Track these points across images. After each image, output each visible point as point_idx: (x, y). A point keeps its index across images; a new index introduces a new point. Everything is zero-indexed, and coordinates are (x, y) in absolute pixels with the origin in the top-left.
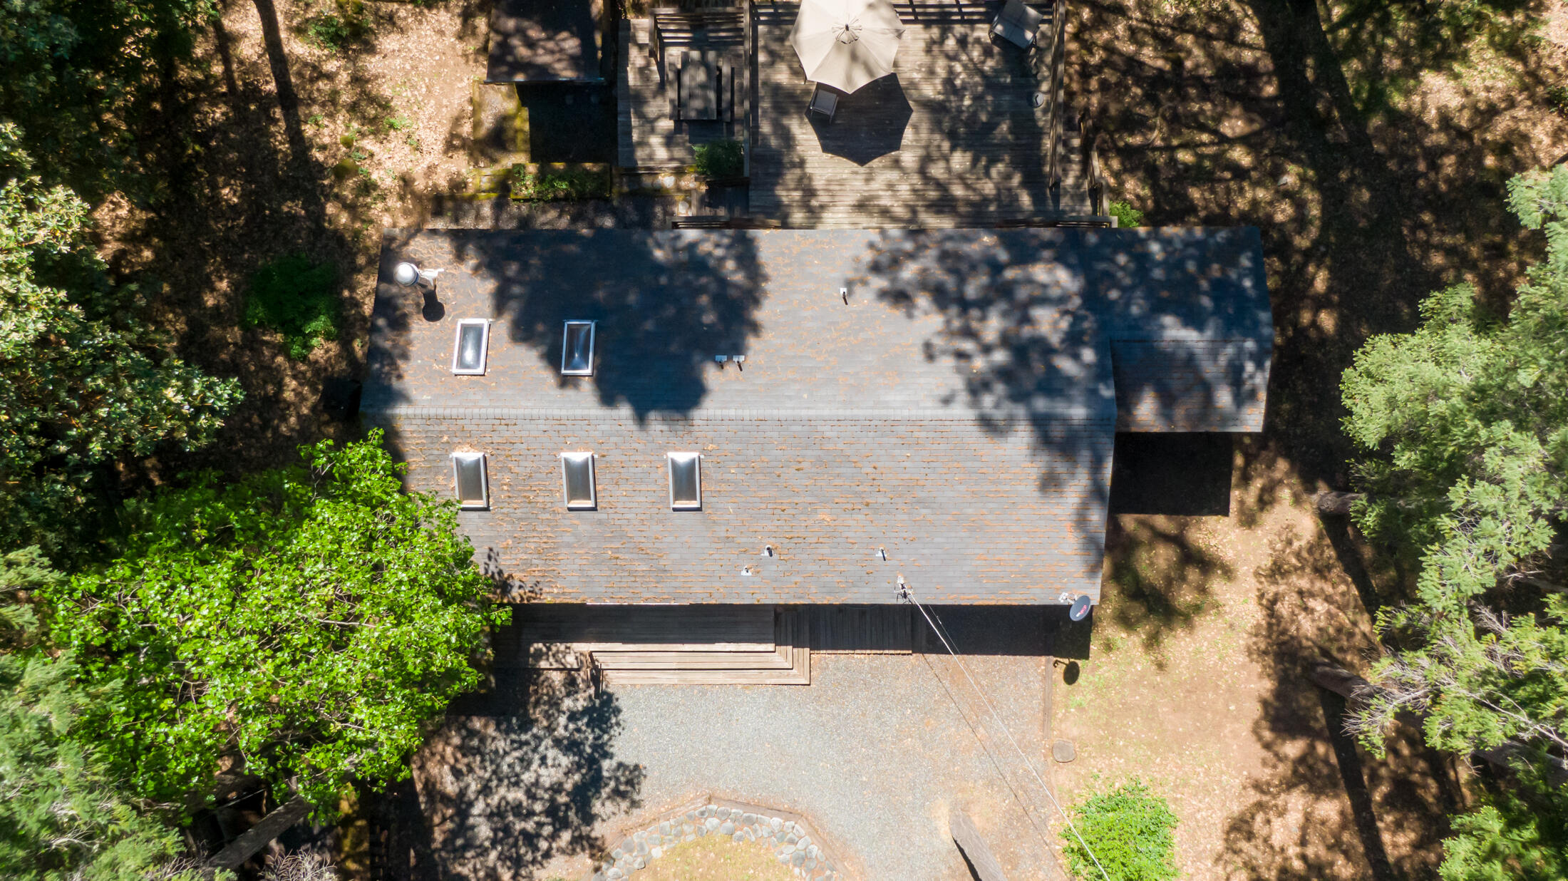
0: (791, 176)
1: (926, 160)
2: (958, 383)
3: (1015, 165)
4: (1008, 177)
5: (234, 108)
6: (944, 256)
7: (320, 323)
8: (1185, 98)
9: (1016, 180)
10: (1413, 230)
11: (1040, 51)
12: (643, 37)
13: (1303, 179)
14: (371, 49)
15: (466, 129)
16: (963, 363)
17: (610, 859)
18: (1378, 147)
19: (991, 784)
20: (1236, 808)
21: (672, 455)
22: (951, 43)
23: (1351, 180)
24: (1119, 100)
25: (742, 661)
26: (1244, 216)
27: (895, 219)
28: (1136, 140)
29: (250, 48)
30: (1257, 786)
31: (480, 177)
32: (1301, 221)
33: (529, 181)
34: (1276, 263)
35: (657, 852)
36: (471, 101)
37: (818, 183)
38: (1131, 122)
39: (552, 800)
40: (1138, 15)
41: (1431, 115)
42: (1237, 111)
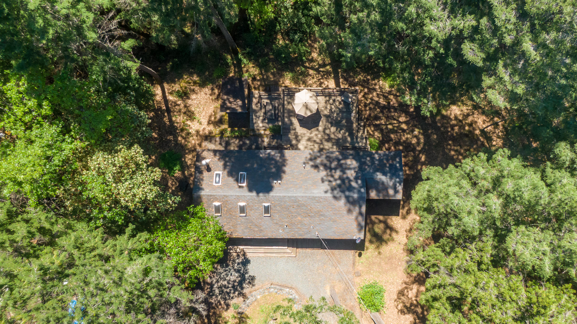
0: (292, 132)
1: (325, 129)
2: (329, 188)
3: (347, 130)
4: (345, 133)
5: (155, 113)
6: (327, 157)
7: (177, 167)
8: (390, 112)
9: (347, 134)
10: (447, 146)
11: (353, 103)
12: (256, 96)
13: (419, 132)
14: (188, 98)
15: (213, 119)
16: (330, 183)
17: (248, 298)
18: (439, 125)
19: (340, 281)
20: (400, 288)
21: (264, 204)
22: (331, 101)
23: (431, 133)
24: (374, 112)
25: (279, 251)
26: (404, 142)
27: (317, 143)
28: (378, 122)
29: (159, 97)
30: (406, 283)
31: (216, 131)
32: (418, 143)
33: (228, 132)
34: (412, 154)
35: (259, 297)
36: (214, 111)
37: (299, 134)
38: (377, 118)
39: (233, 284)
40: (379, 90)
41: (452, 117)
42: (403, 115)
